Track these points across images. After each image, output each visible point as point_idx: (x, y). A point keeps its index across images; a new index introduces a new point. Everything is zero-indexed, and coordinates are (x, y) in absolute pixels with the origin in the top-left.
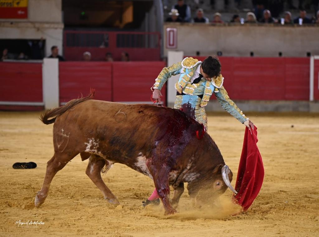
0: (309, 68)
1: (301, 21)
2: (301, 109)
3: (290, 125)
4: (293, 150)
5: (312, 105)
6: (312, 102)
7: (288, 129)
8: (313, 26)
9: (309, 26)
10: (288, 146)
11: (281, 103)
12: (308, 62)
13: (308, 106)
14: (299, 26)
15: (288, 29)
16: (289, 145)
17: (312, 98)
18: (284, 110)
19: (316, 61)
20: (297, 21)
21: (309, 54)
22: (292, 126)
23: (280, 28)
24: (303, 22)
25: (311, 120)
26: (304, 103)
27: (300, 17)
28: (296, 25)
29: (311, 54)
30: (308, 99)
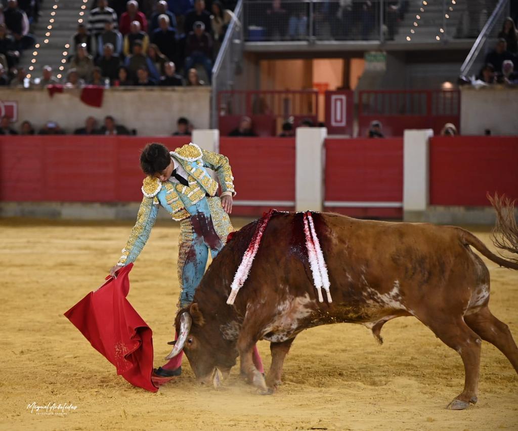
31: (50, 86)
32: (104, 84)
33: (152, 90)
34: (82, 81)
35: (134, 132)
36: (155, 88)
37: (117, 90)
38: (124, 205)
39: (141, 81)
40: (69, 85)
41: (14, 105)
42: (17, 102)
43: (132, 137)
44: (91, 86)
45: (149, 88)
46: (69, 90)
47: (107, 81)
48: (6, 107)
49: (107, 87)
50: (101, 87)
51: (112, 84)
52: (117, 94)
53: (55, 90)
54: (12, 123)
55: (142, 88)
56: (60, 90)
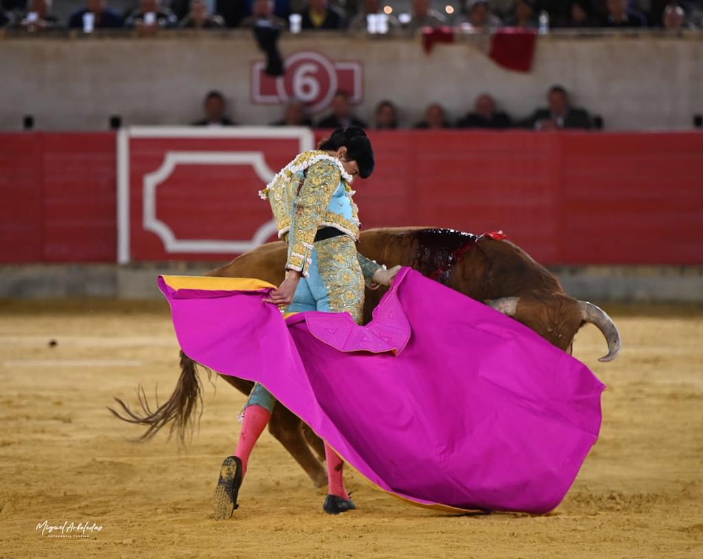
0: (113, 164)
1: (89, 20)
2: (94, 290)
3: (48, 339)
4: (28, 418)
5: (123, 275)
6: (125, 267)
7: (37, 351)
8: (127, 36)
9: (114, 36)
10: (18, 407)
11: (32, 272)
12: (110, 145)
13: (114, 281)
14: (85, 36)
15: (49, 45)
16: (24, 402)
17: (124, 255)
18: (41, 294)
19: (134, 143)
20: (77, 22)
21: (116, 123)
22: (53, 344)
23: (27, 44)
24: (97, 25)
25: (116, 323)
26: (102, 269)
27: (87, 11)
28: (73, 33)
29: (124, 122)
30: (112, 257)
31: (427, 30)
32: (537, 24)
33: (635, 36)
34: (495, 20)
35: (599, 122)
36: (642, 32)
37: (564, 37)
38: (573, 272)
39: (612, 18)
40: (467, 28)
41: (356, 67)
42: (361, 63)
43: (594, 133)
44: (509, 30)
45: (630, 31)
46: (464, 38)
47: (544, 19)
48: (340, 73)
49: (544, 30)
50: (531, 30)
51: (552, 25)
52: (563, 45)
53: (438, 38)
54: (355, 105)
55: (616, 32)
56: (448, 38)
